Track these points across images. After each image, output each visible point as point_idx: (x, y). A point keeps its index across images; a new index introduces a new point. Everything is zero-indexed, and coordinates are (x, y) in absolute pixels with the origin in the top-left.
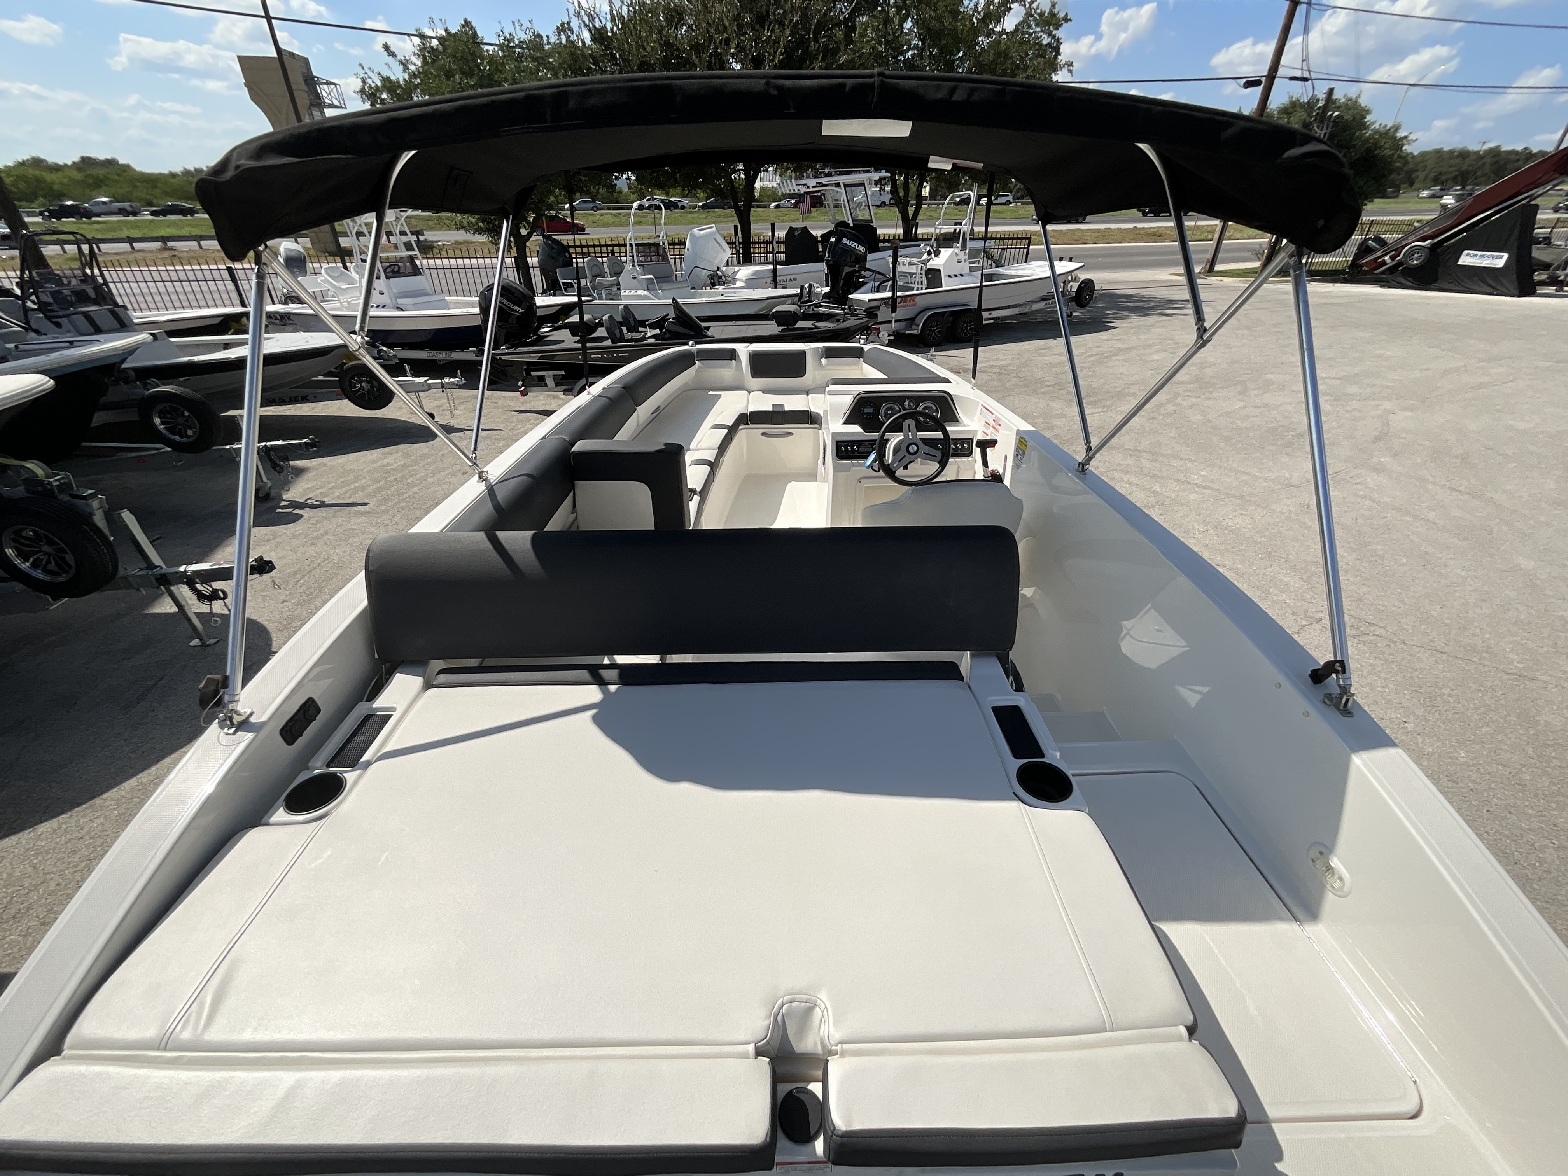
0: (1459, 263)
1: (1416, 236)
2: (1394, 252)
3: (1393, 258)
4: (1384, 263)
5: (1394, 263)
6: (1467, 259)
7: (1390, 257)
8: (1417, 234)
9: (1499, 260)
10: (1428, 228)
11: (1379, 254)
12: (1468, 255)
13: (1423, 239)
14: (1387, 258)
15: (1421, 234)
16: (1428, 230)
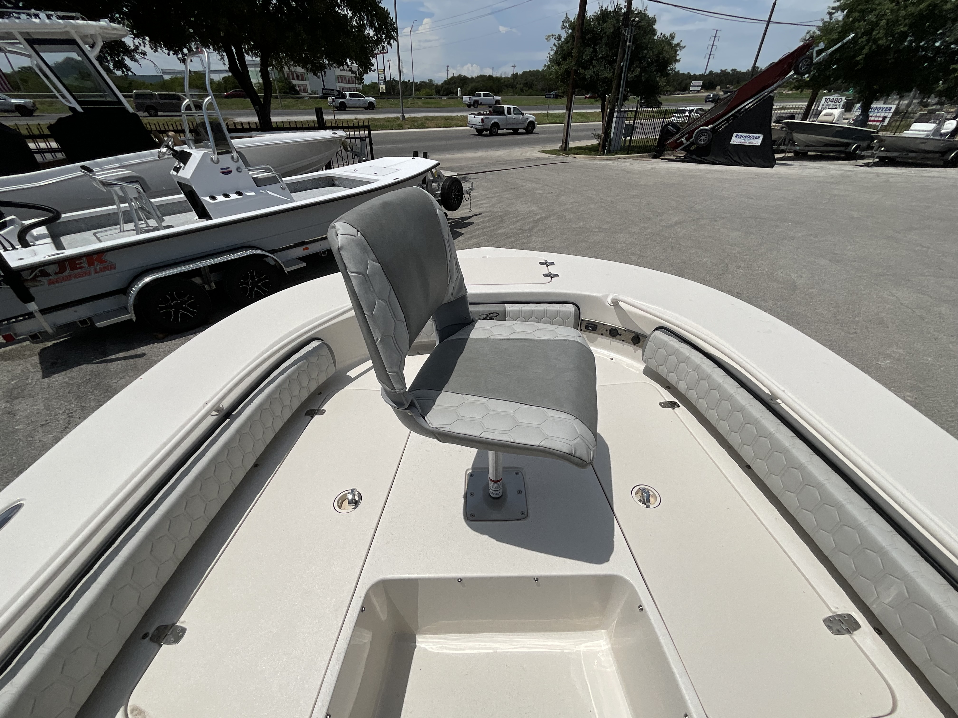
0: (731, 143)
1: (701, 122)
2: (688, 135)
3: (687, 139)
4: (682, 143)
5: (689, 142)
6: (736, 139)
7: (685, 138)
8: (702, 120)
9: (756, 140)
10: (709, 115)
11: (678, 136)
12: (737, 136)
13: (706, 124)
14: (683, 139)
15: (704, 120)
16: (709, 117)
